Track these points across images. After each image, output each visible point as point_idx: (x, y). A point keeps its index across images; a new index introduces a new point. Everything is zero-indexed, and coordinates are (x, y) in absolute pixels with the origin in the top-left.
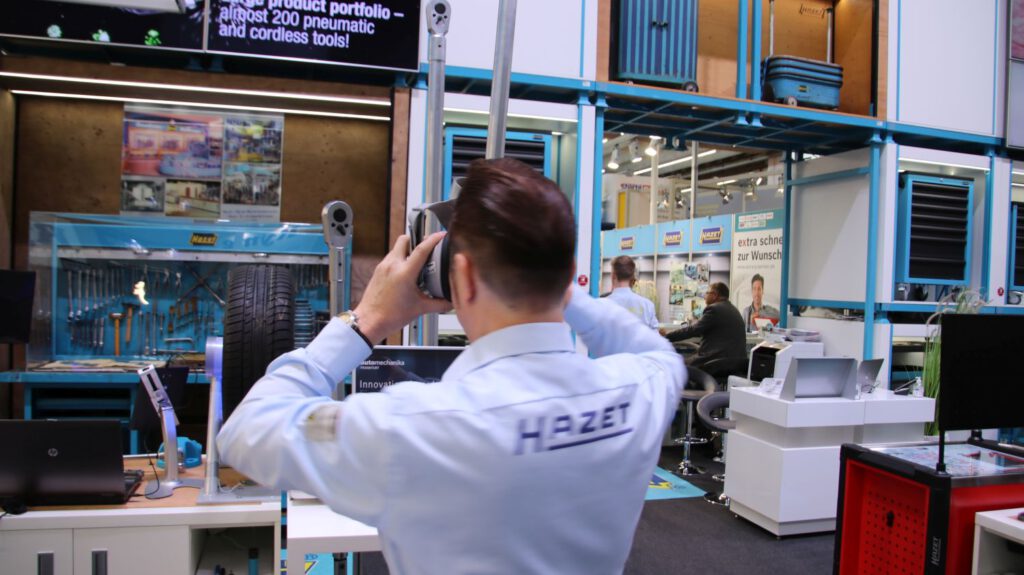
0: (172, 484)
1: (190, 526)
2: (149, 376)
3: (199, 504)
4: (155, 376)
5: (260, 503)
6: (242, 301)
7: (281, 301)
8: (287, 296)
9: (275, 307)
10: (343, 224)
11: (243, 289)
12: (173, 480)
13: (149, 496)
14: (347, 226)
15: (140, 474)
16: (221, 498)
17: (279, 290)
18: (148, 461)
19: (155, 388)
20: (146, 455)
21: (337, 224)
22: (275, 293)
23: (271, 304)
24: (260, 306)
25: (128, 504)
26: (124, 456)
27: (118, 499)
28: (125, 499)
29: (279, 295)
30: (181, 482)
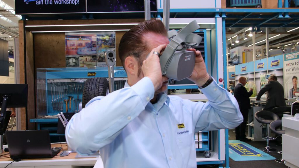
0: (69, 152)
1: (72, 165)
2: (61, 116)
3: (76, 158)
4: (63, 116)
5: (96, 157)
6: (88, 89)
7: (101, 88)
8: (103, 87)
9: (98, 90)
10: (112, 58)
11: (88, 85)
12: (70, 150)
13: (61, 156)
14: (113, 58)
15: (60, 149)
17: (101, 85)
18: (60, 144)
19: (64, 120)
21: (110, 58)
22: (99, 86)
23: (97, 90)
24: (94, 90)
25: (53, 158)
26: (51, 143)
27: (50, 157)
28: (52, 156)
29: (101, 86)
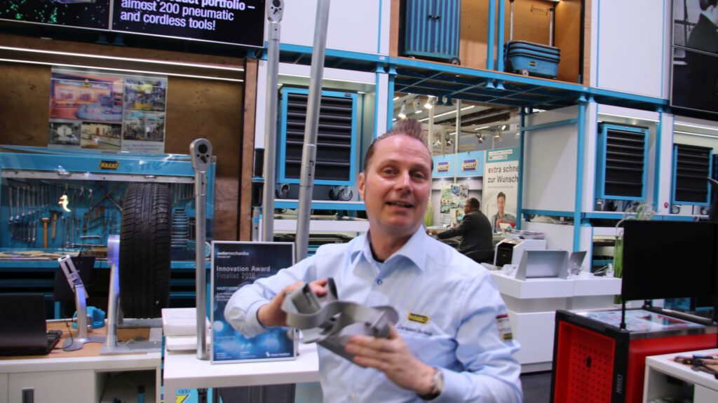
0: (82, 340)
1: (95, 370)
2: (66, 263)
3: (102, 355)
4: (70, 263)
5: (146, 353)
6: (133, 209)
7: (162, 210)
8: (166, 206)
9: (157, 214)
10: (205, 155)
11: (134, 201)
12: (83, 337)
13: (66, 349)
14: (208, 156)
15: (59, 333)
16: (118, 351)
17: (161, 201)
18: (65, 324)
19: (71, 272)
20: (63, 320)
21: (201, 155)
22: (157, 204)
23: (154, 212)
24: (146, 213)
25: (50, 355)
26: (47, 321)
27: (43, 352)
28: (48, 351)
29: (161, 205)
30: (89, 339)
